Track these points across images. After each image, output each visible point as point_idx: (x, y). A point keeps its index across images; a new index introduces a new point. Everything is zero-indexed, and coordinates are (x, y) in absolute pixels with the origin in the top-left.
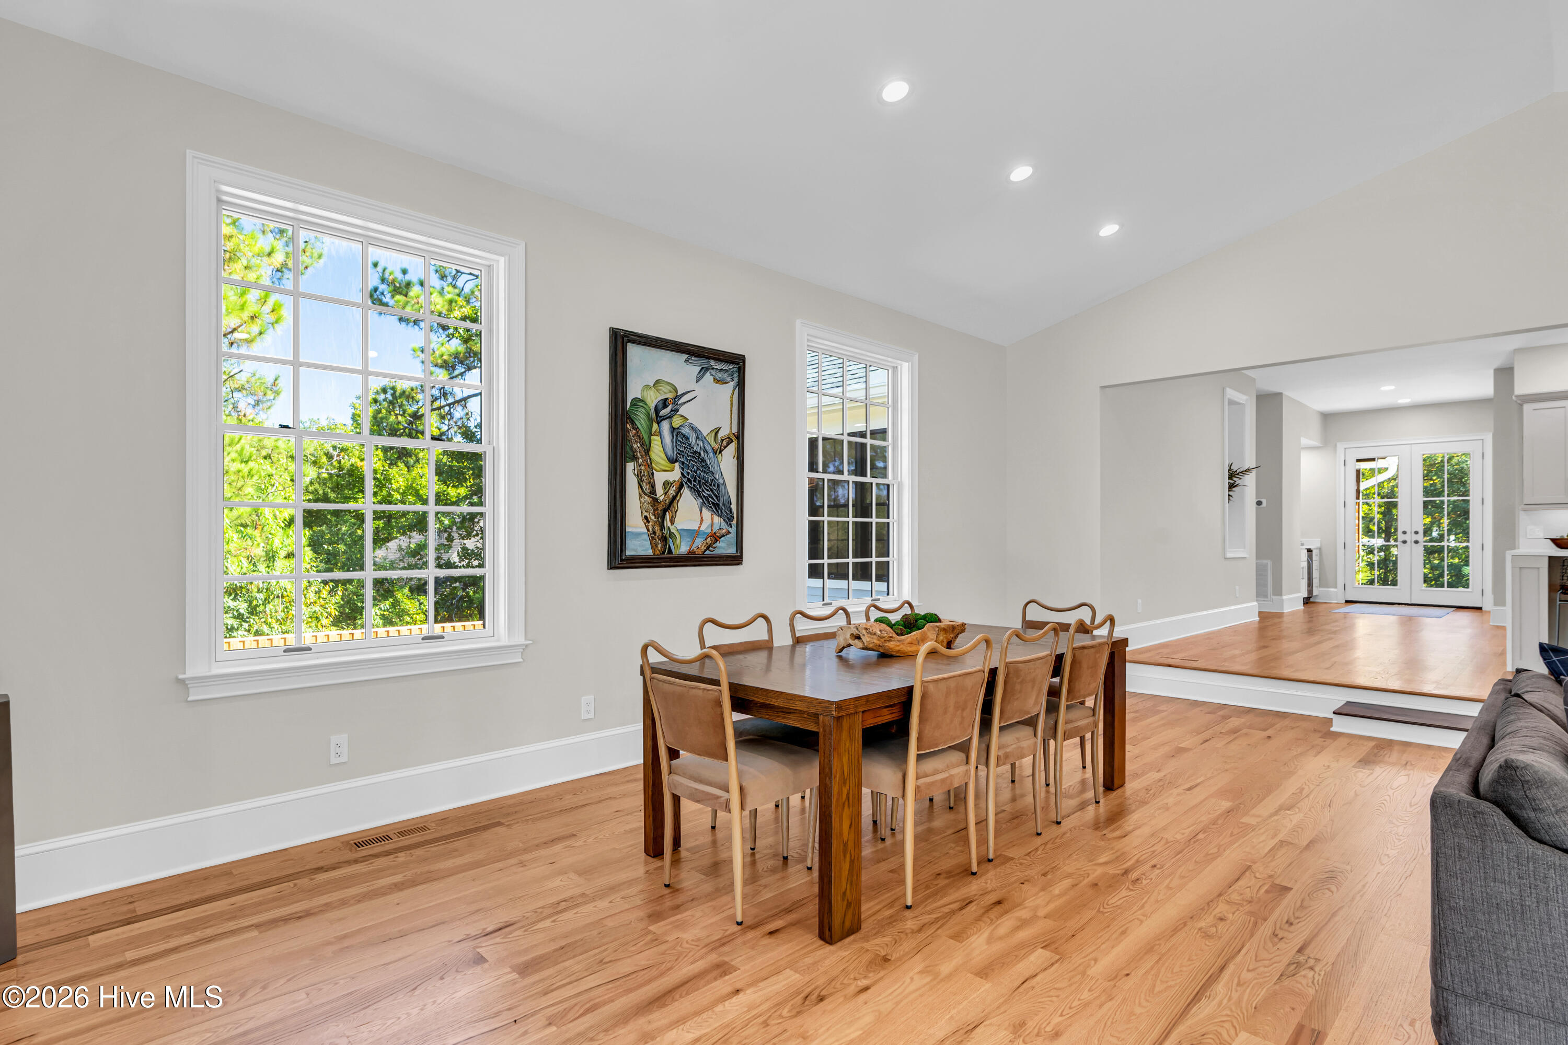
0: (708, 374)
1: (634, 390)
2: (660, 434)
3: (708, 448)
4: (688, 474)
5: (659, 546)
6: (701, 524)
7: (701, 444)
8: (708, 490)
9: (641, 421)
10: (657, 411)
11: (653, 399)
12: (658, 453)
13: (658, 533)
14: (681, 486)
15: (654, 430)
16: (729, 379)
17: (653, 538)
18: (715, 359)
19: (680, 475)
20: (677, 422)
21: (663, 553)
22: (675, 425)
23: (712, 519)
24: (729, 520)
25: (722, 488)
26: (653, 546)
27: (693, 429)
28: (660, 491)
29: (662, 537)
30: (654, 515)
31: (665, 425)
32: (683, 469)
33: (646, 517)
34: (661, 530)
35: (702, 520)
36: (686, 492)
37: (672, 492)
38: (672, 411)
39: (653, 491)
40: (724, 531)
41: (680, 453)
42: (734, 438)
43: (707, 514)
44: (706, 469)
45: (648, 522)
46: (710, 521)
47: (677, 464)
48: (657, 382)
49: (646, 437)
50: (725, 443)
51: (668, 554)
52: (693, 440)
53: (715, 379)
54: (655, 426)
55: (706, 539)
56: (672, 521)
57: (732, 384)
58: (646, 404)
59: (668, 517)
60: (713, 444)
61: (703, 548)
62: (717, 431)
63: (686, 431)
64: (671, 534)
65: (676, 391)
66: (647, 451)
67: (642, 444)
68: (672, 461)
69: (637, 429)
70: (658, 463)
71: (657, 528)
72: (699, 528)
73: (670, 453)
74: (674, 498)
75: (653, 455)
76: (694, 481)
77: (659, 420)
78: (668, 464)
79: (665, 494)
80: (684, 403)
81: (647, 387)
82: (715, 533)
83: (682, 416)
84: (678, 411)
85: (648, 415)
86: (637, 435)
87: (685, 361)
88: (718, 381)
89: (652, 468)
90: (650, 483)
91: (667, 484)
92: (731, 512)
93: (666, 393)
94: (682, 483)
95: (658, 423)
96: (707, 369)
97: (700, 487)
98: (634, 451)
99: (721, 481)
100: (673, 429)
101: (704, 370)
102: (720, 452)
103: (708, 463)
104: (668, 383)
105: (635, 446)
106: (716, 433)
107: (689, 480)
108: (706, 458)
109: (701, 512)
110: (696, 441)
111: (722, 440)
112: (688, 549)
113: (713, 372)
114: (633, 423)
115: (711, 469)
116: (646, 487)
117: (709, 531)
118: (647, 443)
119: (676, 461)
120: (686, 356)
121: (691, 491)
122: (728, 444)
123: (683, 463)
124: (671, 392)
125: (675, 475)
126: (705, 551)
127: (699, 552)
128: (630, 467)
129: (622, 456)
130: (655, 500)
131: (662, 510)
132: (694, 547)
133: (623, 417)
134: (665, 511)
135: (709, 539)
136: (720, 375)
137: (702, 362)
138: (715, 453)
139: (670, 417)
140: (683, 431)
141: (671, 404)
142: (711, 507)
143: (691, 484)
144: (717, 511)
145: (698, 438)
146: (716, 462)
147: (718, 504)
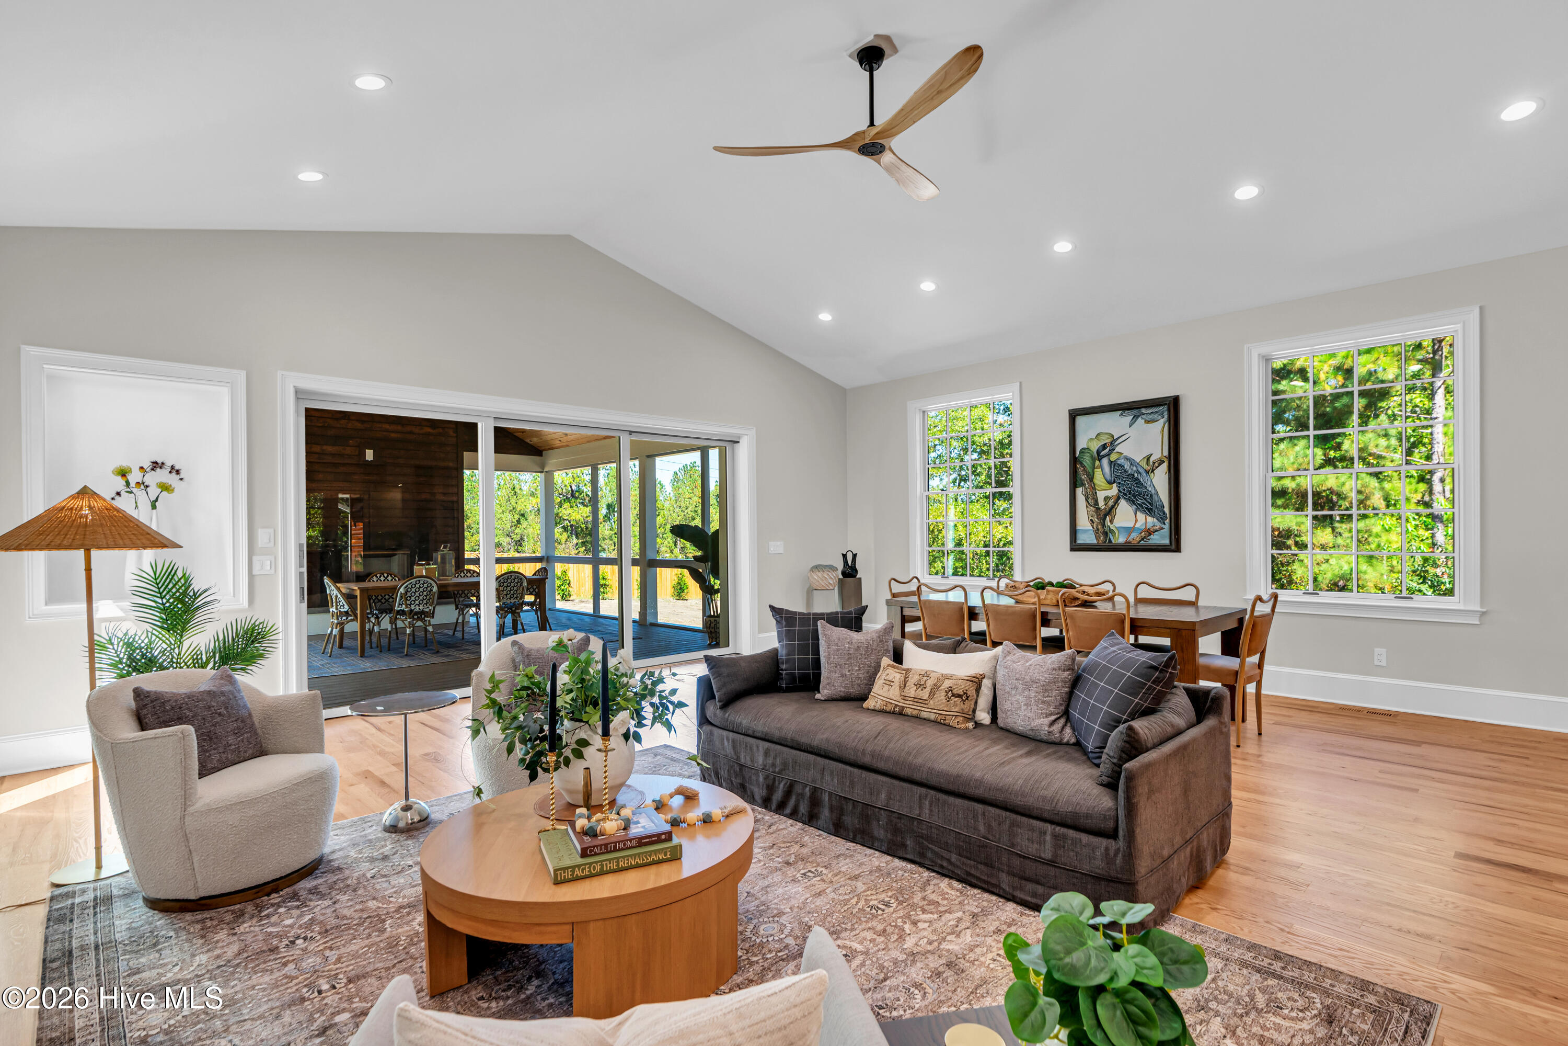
0: (1140, 419)
1: (1081, 444)
2: (1101, 467)
3: (1141, 470)
4: (1124, 490)
5: (1102, 538)
6: (1136, 523)
7: (1135, 469)
8: (1141, 500)
9: (1087, 461)
10: (1098, 452)
11: (1095, 446)
12: (1099, 479)
13: (1101, 530)
14: (1118, 498)
16: (1159, 418)
17: (1097, 533)
18: (1146, 407)
19: (1117, 492)
20: (1113, 457)
21: (1105, 543)
23: (1146, 520)
24: (1162, 519)
25: (1155, 497)
26: (1097, 538)
27: (1127, 459)
28: (1101, 503)
29: (1104, 533)
30: (1097, 519)
31: (1105, 461)
32: (1119, 487)
33: (1091, 521)
34: (1103, 528)
35: (1136, 520)
36: (1123, 503)
37: (1111, 503)
38: (1110, 450)
39: (1096, 504)
41: (1117, 477)
42: (1165, 460)
43: (1141, 516)
44: (1140, 484)
45: (1093, 523)
46: (1143, 520)
47: (1115, 485)
48: (1098, 434)
49: (1090, 471)
50: (1156, 464)
51: (1108, 543)
52: (1127, 466)
53: (1145, 421)
54: (1097, 463)
55: (1141, 534)
56: (1112, 522)
57: (1162, 421)
59: (1108, 519)
60: (1146, 467)
61: (1138, 539)
62: (1148, 458)
63: (1121, 461)
64: (1111, 531)
65: (1113, 436)
66: (1091, 478)
67: (1087, 476)
68: (1110, 483)
69: (1084, 467)
70: (1099, 486)
71: (1099, 527)
72: (1134, 526)
73: (1109, 478)
74: (1113, 507)
75: (1095, 481)
76: (1129, 494)
77: (1100, 458)
79: (1106, 505)
80: (1120, 444)
81: (1091, 439)
82: (1149, 530)
84: (1114, 450)
85: (1092, 457)
86: (1085, 470)
87: (1120, 415)
88: (1147, 422)
89: (1095, 489)
90: (1094, 499)
91: (1107, 499)
92: (1164, 513)
95: (1100, 460)
96: (1138, 416)
97: (1134, 498)
98: (1082, 480)
99: (1153, 492)
100: (1111, 462)
101: (1135, 418)
102: (1153, 471)
103: (1141, 481)
105: (1083, 477)
106: (1148, 459)
107: (1125, 494)
108: (1139, 478)
109: (1135, 515)
110: (1130, 467)
111: (1154, 463)
113: (1144, 417)
114: (1081, 463)
115: (1144, 484)
116: (1091, 501)
117: (1143, 528)
118: (1092, 474)
119: (1114, 483)
120: (1119, 411)
121: (1127, 502)
122: (1159, 465)
123: (1119, 483)
125: (1114, 491)
126: (1140, 542)
127: (1133, 542)
128: (1079, 491)
129: (1075, 483)
130: (1098, 509)
131: (1104, 515)
132: (1130, 539)
133: (1075, 461)
134: (1106, 516)
135: (1143, 534)
136: (1151, 417)
137: (1135, 412)
138: (1147, 472)
139: (1108, 455)
140: (1119, 462)
141: (1109, 446)
142: (1145, 511)
143: (1127, 497)
144: (1151, 514)
145: (1131, 465)
146: (1149, 479)
147: (1152, 509)
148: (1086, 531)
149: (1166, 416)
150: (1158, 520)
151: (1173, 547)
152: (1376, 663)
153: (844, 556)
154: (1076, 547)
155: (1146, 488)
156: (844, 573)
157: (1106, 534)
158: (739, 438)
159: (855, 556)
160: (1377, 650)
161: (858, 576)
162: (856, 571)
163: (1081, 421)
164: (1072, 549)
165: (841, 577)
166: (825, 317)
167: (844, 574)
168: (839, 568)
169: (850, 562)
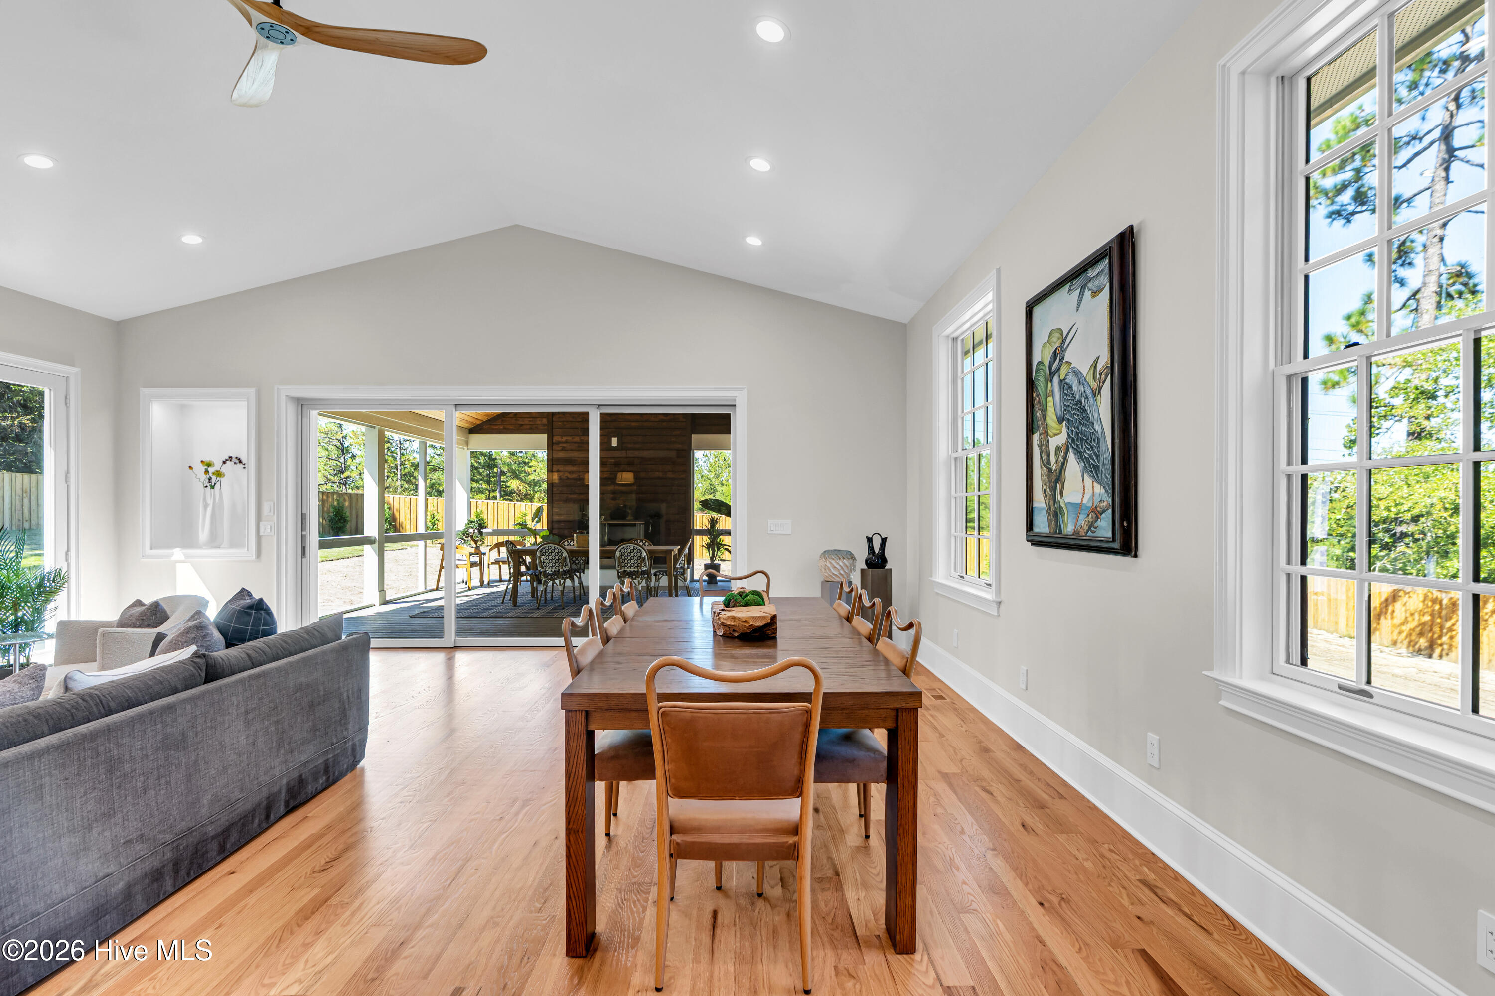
0: (1086, 291)
1: (1036, 355)
2: (1052, 393)
3: (1088, 392)
4: (1072, 431)
5: (1053, 524)
6: (1084, 496)
7: (1082, 390)
8: (1088, 449)
9: (1041, 385)
10: (1050, 367)
13: (1052, 508)
16: (1104, 282)
17: (1049, 515)
19: (1066, 436)
21: (1055, 533)
23: (1093, 488)
24: (1109, 488)
25: (1102, 441)
26: (1049, 523)
27: (1076, 373)
28: (1053, 459)
29: (1056, 514)
30: (1049, 488)
31: (1056, 380)
32: (1068, 428)
33: (1045, 491)
34: (1054, 505)
35: (1084, 490)
36: (1071, 456)
37: (1061, 459)
38: (1060, 360)
39: (1049, 461)
40: (1104, 504)
41: (1066, 409)
42: (1110, 366)
43: (1088, 480)
44: (1087, 419)
45: (1046, 496)
46: (1090, 490)
47: (1064, 424)
48: (1051, 334)
49: (1044, 401)
50: (1103, 377)
51: (1059, 533)
52: (1075, 387)
53: (1091, 293)
55: (1088, 516)
56: (1062, 494)
59: (1058, 488)
61: (1086, 528)
62: (1094, 365)
63: (1072, 380)
64: (1061, 510)
66: (1045, 417)
67: (1042, 411)
68: (1060, 421)
69: (1038, 396)
70: (1051, 428)
71: (1052, 503)
72: (1082, 501)
73: (1059, 412)
74: (1063, 464)
75: (1048, 419)
76: (1077, 440)
77: (1052, 376)
79: (1057, 461)
80: (1068, 345)
81: (1045, 344)
82: (1096, 508)
84: (1064, 358)
86: (1039, 402)
87: (1068, 294)
88: (1094, 294)
89: (1047, 434)
90: (1047, 451)
91: (1058, 451)
94: (1068, 445)
95: (1051, 381)
96: (1085, 286)
97: (1082, 447)
98: (1036, 420)
99: (1100, 433)
100: (1061, 381)
101: (1083, 290)
102: (1099, 392)
103: (1089, 412)
104: (1058, 331)
105: (1037, 415)
106: (1094, 370)
107: (1073, 440)
108: (1086, 407)
109: (1083, 480)
110: (1078, 388)
111: (1101, 374)
112: (1073, 528)
113: (1090, 285)
114: (1037, 391)
115: (1092, 419)
116: (1044, 457)
117: (1090, 505)
118: (1045, 408)
119: (1064, 420)
120: (1067, 286)
121: (1075, 454)
122: (1107, 376)
123: (1068, 420)
126: (1088, 532)
127: (1081, 532)
128: (1035, 437)
129: (1030, 429)
130: (1050, 470)
131: (1056, 479)
132: (1079, 527)
133: (1031, 385)
134: (1057, 481)
135: (1090, 516)
136: (1095, 284)
137: (1082, 281)
138: (1094, 395)
139: (1058, 370)
140: (1068, 380)
141: (1059, 353)
142: (1092, 472)
143: (1075, 444)
144: (1098, 477)
145: (1079, 383)
146: (1096, 407)
147: (1098, 466)
148: (1041, 509)
150: (1105, 488)
151: (1117, 545)
153: (870, 540)
154: (1038, 541)
155: (1093, 425)
157: (1056, 516)
159: (884, 541)
161: (887, 567)
162: (885, 561)
163: (1035, 314)
164: (1035, 543)
165: (865, 567)
167: (870, 564)
168: (862, 555)
169: (877, 549)
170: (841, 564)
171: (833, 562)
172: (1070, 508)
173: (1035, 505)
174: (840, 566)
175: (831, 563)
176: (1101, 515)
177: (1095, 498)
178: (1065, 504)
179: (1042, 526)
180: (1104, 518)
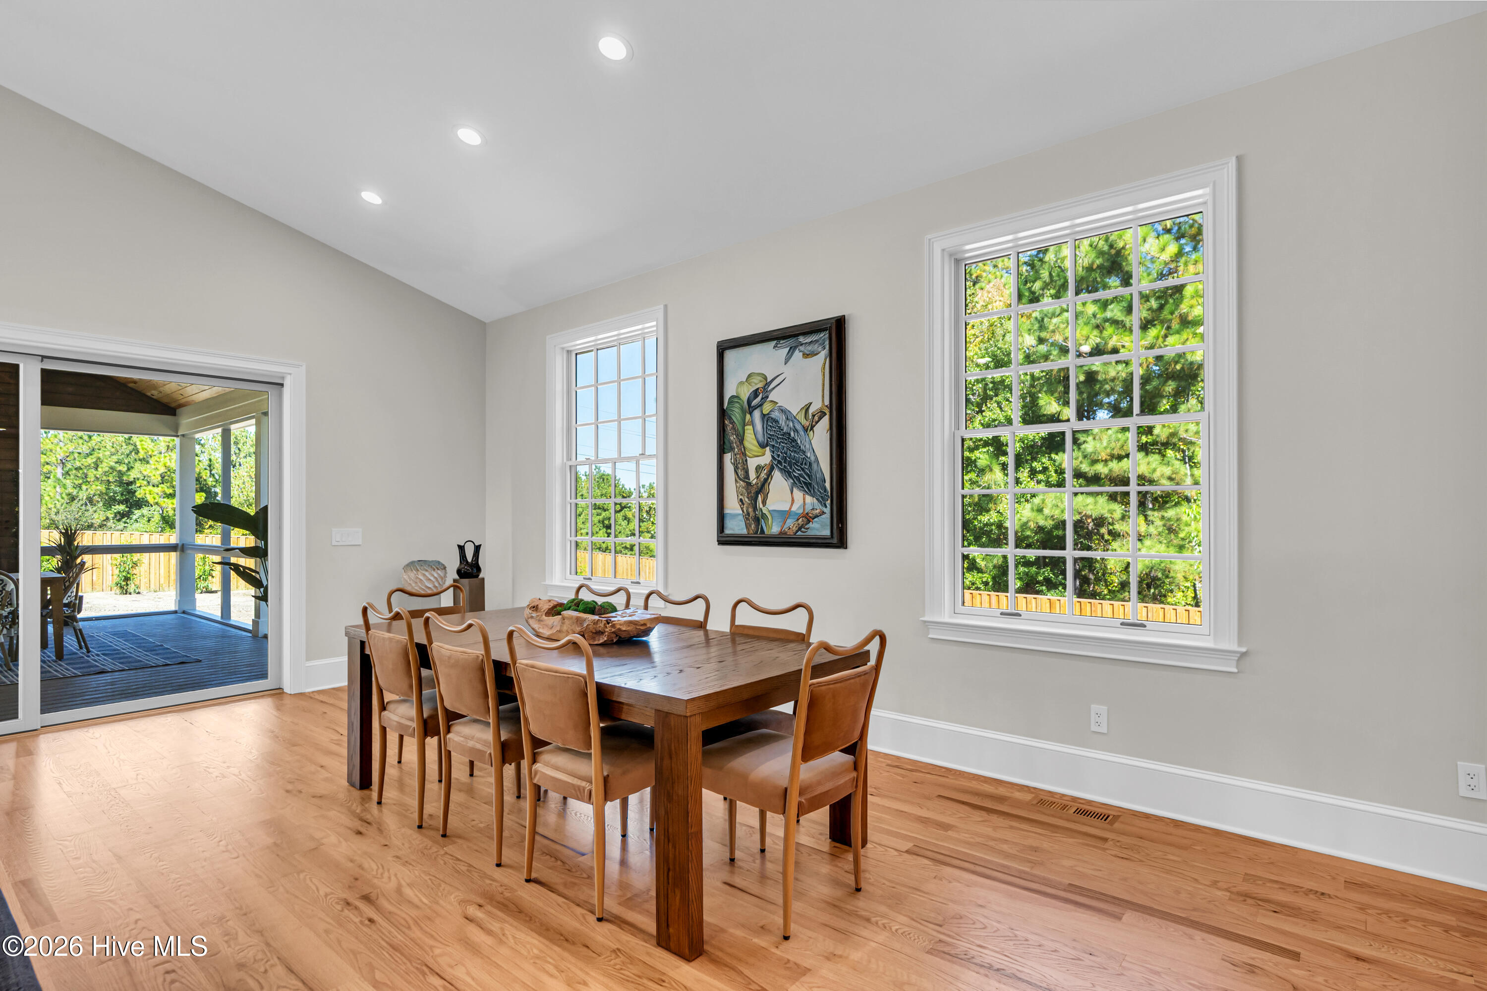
0: (797, 351)
1: (730, 391)
2: (752, 423)
3: (799, 427)
4: (779, 456)
5: (753, 526)
6: (792, 505)
7: (791, 424)
8: (799, 470)
9: (736, 414)
10: (749, 402)
11: (745, 394)
12: (750, 441)
13: (752, 514)
14: (772, 469)
15: (747, 421)
16: (820, 349)
17: (747, 519)
19: (771, 458)
20: (767, 408)
21: (756, 533)
22: (765, 412)
23: (804, 499)
24: (822, 499)
25: (815, 466)
26: (748, 526)
27: (783, 411)
28: (752, 475)
29: (756, 518)
30: (748, 498)
31: (757, 414)
32: (773, 452)
33: (741, 500)
34: (754, 511)
35: (793, 500)
36: (777, 474)
37: (763, 475)
38: (762, 398)
39: (747, 476)
40: (817, 511)
41: (771, 437)
42: (827, 410)
43: (798, 494)
44: (797, 448)
45: (743, 504)
46: (801, 501)
47: (768, 449)
48: (749, 376)
49: (740, 429)
50: (816, 418)
51: (760, 533)
52: (782, 423)
53: (804, 354)
54: (748, 416)
55: (798, 520)
56: (764, 503)
58: (740, 399)
59: (760, 498)
60: (804, 422)
61: (795, 529)
62: (807, 408)
63: (776, 415)
64: (763, 515)
65: (766, 378)
66: (741, 440)
67: (737, 436)
68: (763, 446)
69: (733, 423)
70: (750, 450)
71: (750, 510)
72: (790, 508)
73: (761, 438)
74: (766, 480)
75: (746, 444)
76: (785, 462)
77: (751, 409)
78: (760, 450)
79: (758, 477)
80: (774, 388)
81: (741, 383)
82: (807, 514)
83: (772, 401)
84: (767, 397)
85: (742, 408)
86: (734, 428)
87: (774, 347)
88: (806, 356)
89: (744, 454)
90: (744, 469)
91: (759, 468)
92: (825, 490)
93: (756, 384)
94: (772, 465)
95: (751, 413)
96: (796, 347)
97: (791, 468)
98: (731, 443)
99: (813, 458)
100: (763, 416)
101: (792, 350)
102: (812, 429)
103: (799, 442)
104: (759, 374)
105: (732, 438)
106: (806, 410)
107: (779, 462)
108: (796, 438)
109: (792, 493)
110: (786, 423)
111: (814, 416)
113: (802, 348)
114: (730, 418)
115: (802, 447)
116: (741, 472)
117: (801, 511)
118: (742, 433)
119: (767, 445)
120: (773, 341)
121: (781, 473)
122: (820, 419)
123: (773, 446)
124: (761, 381)
125: (766, 458)
126: (797, 531)
127: (790, 533)
128: (728, 457)
129: (722, 449)
130: (749, 484)
132: (785, 528)
133: (723, 414)
134: (757, 493)
135: (801, 520)
136: (810, 348)
137: (791, 342)
138: (806, 430)
139: (760, 405)
140: (773, 415)
141: (761, 393)
142: (803, 487)
143: (782, 465)
144: (810, 491)
145: (787, 419)
146: (807, 440)
147: (810, 484)
148: (735, 516)
149: (827, 347)
150: (817, 499)
151: (835, 541)
152: (1094, 728)
153: (461, 548)
154: (725, 540)
155: (804, 452)
156: (459, 572)
157: (757, 520)
158: (283, 378)
159: (477, 548)
160: (1095, 708)
161: (481, 576)
162: (479, 569)
163: (729, 355)
164: (721, 542)
165: (457, 577)
166: (371, 197)
167: (461, 574)
168: (453, 564)
169: (470, 557)
170: (436, 575)
171: (427, 574)
172: (775, 514)
173: (727, 511)
174: (435, 578)
175: (424, 575)
176: (813, 519)
177: (806, 506)
178: (769, 511)
179: (736, 526)
180: (816, 522)
